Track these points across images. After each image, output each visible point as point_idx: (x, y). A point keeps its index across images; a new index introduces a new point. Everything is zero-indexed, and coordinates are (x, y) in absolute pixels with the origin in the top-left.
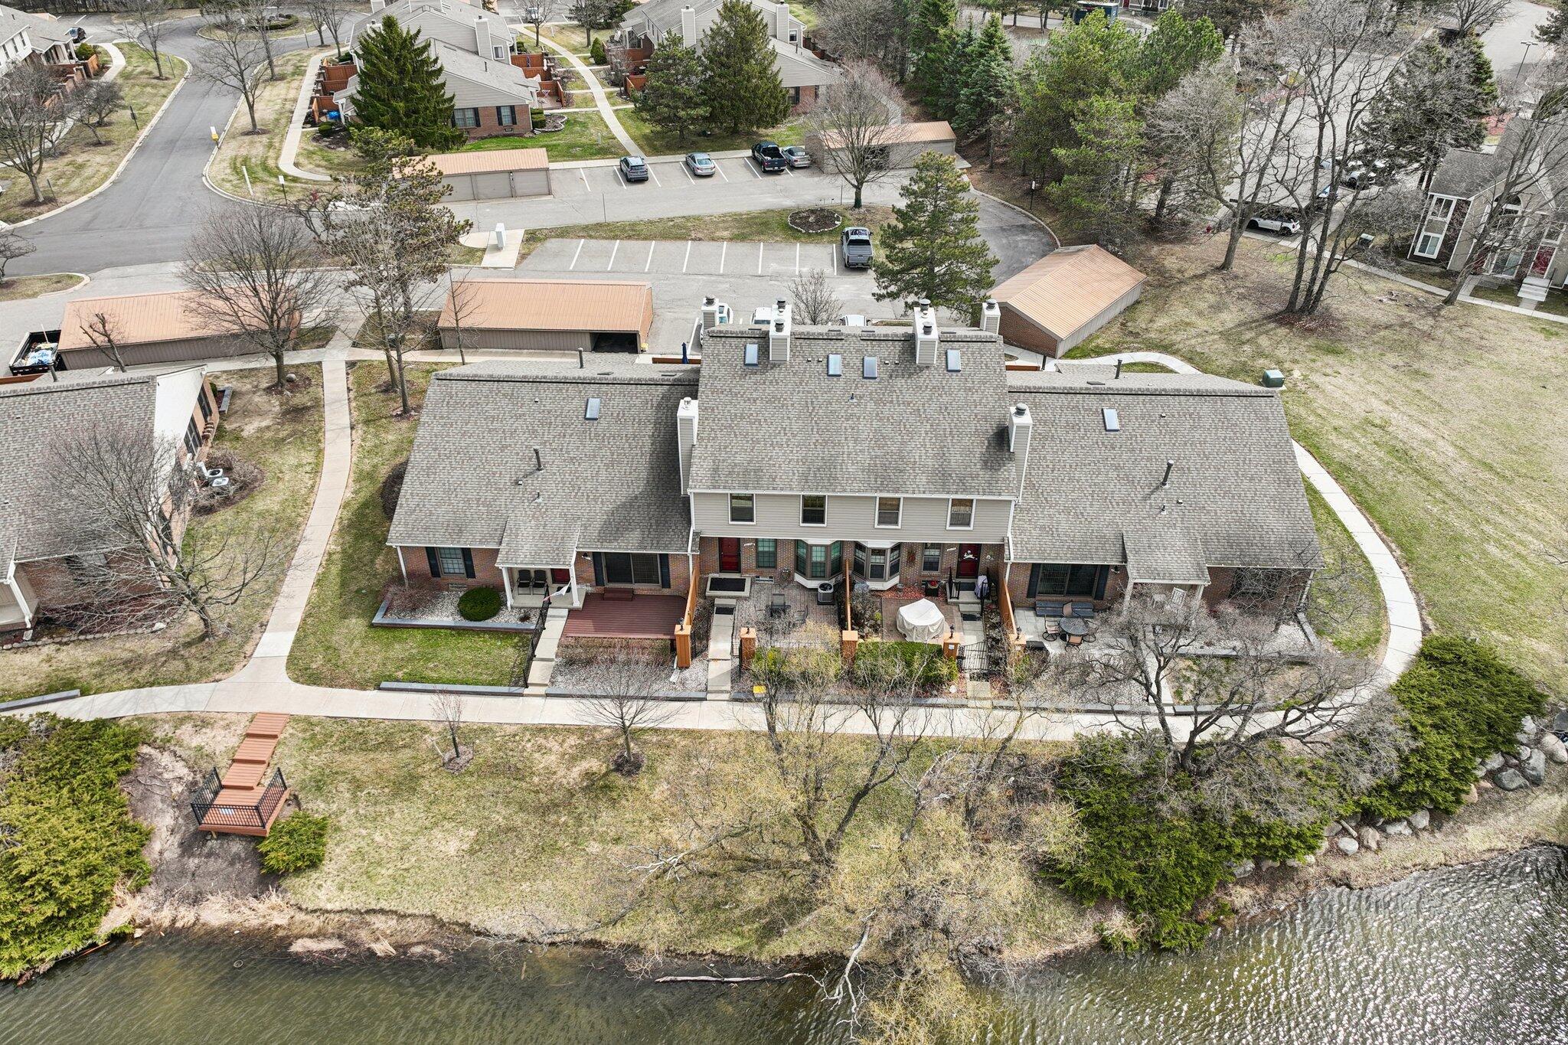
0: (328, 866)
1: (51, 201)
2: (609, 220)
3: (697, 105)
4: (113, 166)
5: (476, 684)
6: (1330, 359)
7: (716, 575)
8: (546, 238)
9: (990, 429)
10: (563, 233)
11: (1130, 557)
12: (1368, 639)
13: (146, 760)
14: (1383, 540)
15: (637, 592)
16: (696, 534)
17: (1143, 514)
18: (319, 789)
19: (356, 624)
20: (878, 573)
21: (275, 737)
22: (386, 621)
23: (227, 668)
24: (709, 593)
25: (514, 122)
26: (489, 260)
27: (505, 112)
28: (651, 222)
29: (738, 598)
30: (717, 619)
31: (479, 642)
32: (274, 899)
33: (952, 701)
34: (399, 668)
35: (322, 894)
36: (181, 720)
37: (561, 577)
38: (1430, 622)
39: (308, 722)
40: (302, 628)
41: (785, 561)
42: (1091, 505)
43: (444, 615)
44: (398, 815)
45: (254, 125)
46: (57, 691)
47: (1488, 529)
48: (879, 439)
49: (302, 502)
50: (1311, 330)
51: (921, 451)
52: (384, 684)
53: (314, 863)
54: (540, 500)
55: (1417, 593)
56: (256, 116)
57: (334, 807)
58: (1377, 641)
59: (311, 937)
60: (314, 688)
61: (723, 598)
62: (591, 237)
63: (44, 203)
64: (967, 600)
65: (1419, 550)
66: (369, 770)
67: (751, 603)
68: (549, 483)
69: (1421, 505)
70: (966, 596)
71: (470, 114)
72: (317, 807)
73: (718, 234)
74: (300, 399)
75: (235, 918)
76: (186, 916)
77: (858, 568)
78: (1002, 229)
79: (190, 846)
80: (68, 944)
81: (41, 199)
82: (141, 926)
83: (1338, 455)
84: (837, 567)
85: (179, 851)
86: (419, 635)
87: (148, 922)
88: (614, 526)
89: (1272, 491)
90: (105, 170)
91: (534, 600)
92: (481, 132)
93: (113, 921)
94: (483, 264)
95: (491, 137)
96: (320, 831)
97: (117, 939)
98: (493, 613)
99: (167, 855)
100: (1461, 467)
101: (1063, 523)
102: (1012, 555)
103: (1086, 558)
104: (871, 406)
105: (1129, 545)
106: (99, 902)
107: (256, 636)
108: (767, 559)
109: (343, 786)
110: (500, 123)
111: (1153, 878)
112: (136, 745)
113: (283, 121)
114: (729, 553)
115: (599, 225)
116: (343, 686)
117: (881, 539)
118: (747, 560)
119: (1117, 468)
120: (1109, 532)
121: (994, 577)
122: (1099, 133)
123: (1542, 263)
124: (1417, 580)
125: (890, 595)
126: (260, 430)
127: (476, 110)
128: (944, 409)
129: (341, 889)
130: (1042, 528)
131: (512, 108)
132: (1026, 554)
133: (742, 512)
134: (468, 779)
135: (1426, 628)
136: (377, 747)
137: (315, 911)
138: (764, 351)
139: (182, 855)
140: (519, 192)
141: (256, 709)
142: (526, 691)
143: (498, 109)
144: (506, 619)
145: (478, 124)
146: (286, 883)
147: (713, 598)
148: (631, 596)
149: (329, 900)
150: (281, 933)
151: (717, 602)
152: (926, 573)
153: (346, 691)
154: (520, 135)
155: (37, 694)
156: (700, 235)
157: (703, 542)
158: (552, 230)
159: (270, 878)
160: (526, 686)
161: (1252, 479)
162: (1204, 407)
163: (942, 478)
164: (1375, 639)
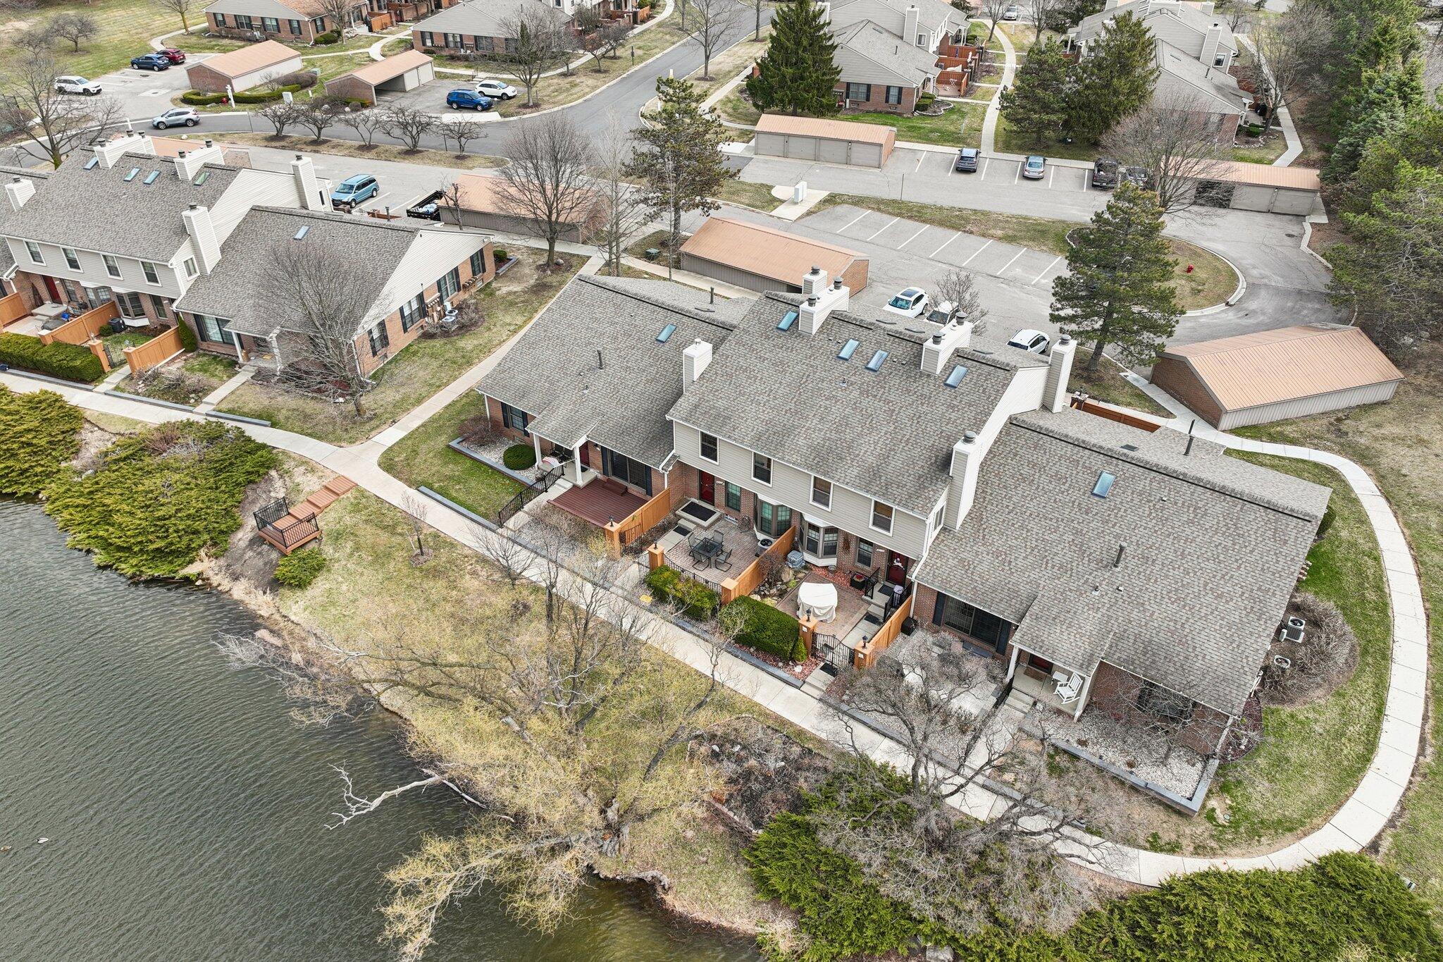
0: (309, 592)
1: (536, 106)
2: (905, 198)
3: (1054, 112)
4: (596, 87)
5: (473, 512)
7: (697, 501)
8: (843, 202)
9: (946, 448)
10: (858, 202)
11: (1027, 620)
12: (1280, 822)
13: (271, 480)
14: (1422, 740)
15: (630, 491)
16: (674, 457)
17: (1073, 586)
18: (337, 539)
19: (440, 442)
20: (814, 548)
21: (338, 495)
22: (457, 446)
23: (352, 441)
24: (679, 512)
25: (899, 102)
26: (781, 211)
27: (894, 92)
28: (941, 208)
29: (698, 525)
31: (499, 483)
32: (268, 597)
33: (791, 679)
34: (440, 481)
35: (294, 608)
36: (303, 462)
38: (1386, 844)
39: (363, 493)
40: (412, 433)
41: (747, 508)
42: (1026, 558)
43: (493, 457)
44: (364, 578)
45: (706, 73)
46: (262, 419)
48: (842, 425)
49: (488, 349)
51: (870, 447)
52: (422, 488)
53: (301, 585)
54: (586, 392)
55: (1403, 809)
56: (709, 68)
57: (337, 555)
58: (1290, 830)
59: (272, 631)
60: (385, 473)
61: (687, 520)
62: (879, 210)
63: (532, 107)
64: (879, 603)
66: (370, 540)
67: (703, 532)
70: (879, 598)
71: (864, 89)
72: (328, 551)
73: (992, 232)
75: (246, 599)
76: (226, 584)
77: (801, 537)
78: (1300, 292)
79: (254, 544)
80: (161, 571)
81: (531, 104)
82: (203, 580)
84: (783, 530)
85: (247, 543)
86: (469, 463)
87: (208, 579)
88: (623, 432)
89: (1235, 617)
90: (587, 90)
92: (869, 106)
93: (191, 570)
94: (773, 213)
95: (875, 112)
96: (318, 567)
97: (187, 581)
98: (522, 467)
99: (241, 542)
101: (985, 566)
102: (921, 582)
103: (982, 602)
104: (856, 393)
105: (1035, 608)
106: (188, 555)
107: (384, 427)
108: (734, 502)
109: (350, 544)
110: (887, 101)
111: (830, 909)
112: (269, 468)
113: (732, 74)
114: (709, 487)
115: (894, 201)
116: (400, 479)
117: (817, 517)
118: (719, 496)
119: (1078, 532)
120: (1024, 590)
122: (1397, 205)
124: (1419, 797)
125: (821, 572)
126: (509, 293)
127: (869, 86)
128: (917, 417)
129: (305, 610)
130: (962, 561)
131: (900, 89)
132: (930, 578)
133: (710, 452)
134: (417, 573)
135: (1374, 847)
136: (385, 528)
137: (285, 617)
139: (247, 547)
140: (853, 161)
141: (342, 473)
142: (500, 531)
143: (888, 88)
144: (527, 475)
145: (868, 99)
146: (281, 590)
147: (680, 517)
148: (624, 491)
149: (295, 614)
150: (260, 621)
151: (682, 522)
152: (860, 565)
153: (400, 483)
154: (900, 115)
155: (252, 416)
156: (974, 229)
157: (684, 468)
158: (851, 197)
159: (275, 584)
160: (501, 526)
161: (1220, 596)
162: (1219, 506)
163: (872, 477)
164: (1289, 827)
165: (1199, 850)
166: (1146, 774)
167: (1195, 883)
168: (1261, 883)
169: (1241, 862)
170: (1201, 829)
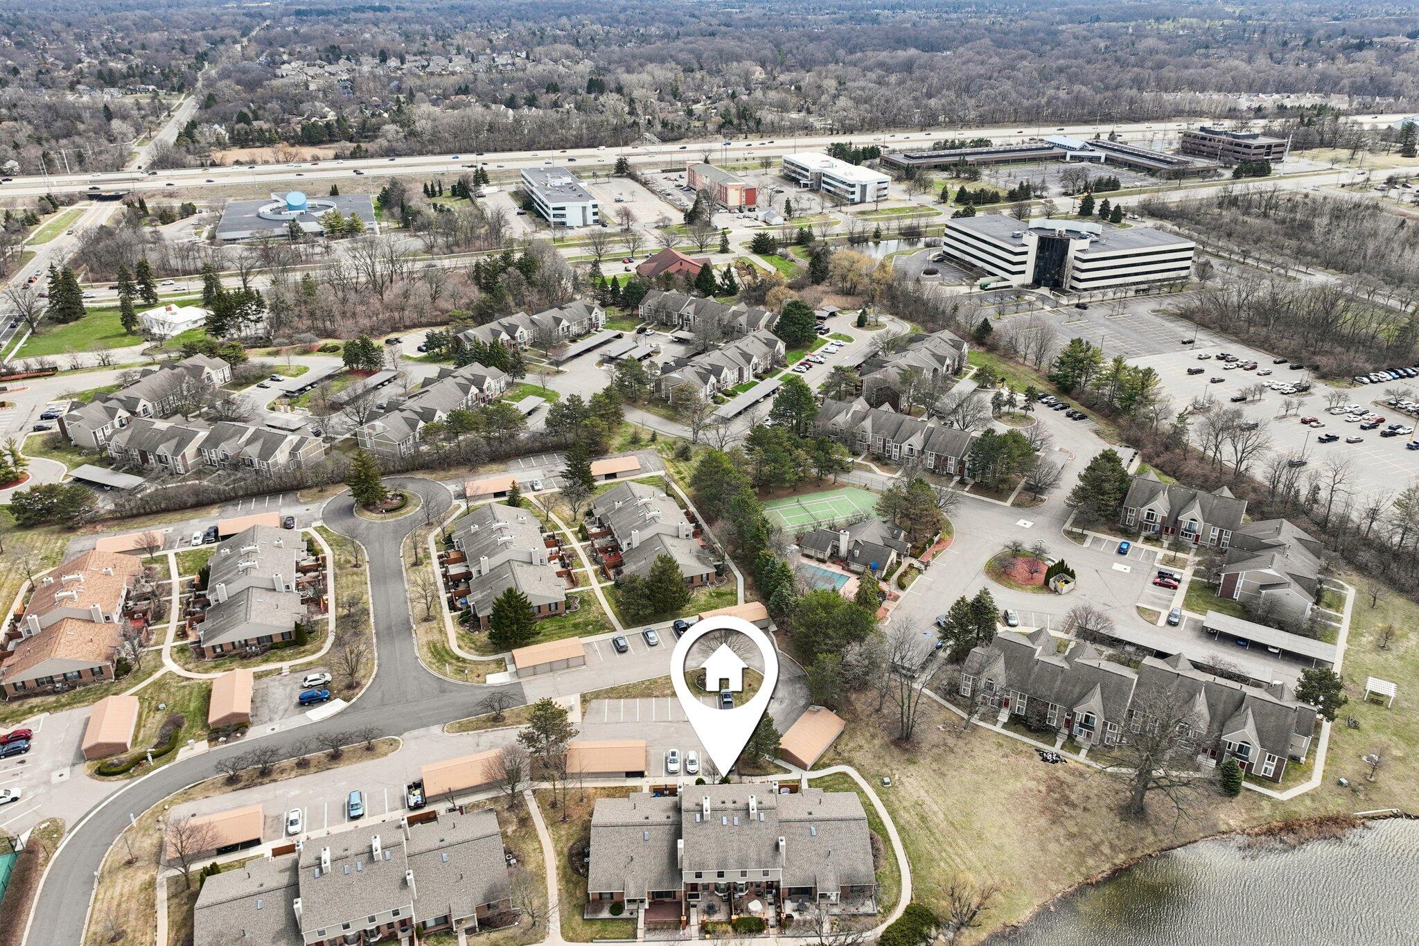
1: (358, 684)
2: (616, 684)
5: (621, 939)
6: (911, 768)
7: (691, 895)
8: (590, 699)
9: (773, 843)
10: (597, 695)
11: (818, 884)
12: (892, 905)
16: (684, 881)
17: (822, 867)
19: (578, 918)
20: (741, 890)
22: (588, 917)
23: (543, 938)
24: (688, 900)
25: (557, 609)
27: (553, 606)
28: (634, 685)
29: (698, 901)
30: (692, 910)
31: (619, 923)
33: (765, 936)
34: (596, 934)
37: (642, 901)
40: (561, 922)
41: (712, 888)
42: (807, 865)
43: (606, 914)
47: (944, 854)
48: (740, 850)
49: (541, 866)
50: (907, 750)
51: (752, 854)
54: (634, 873)
55: (912, 884)
60: (572, 943)
61: (693, 901)
62: (610, 697)
63: (356, 686)
64: (770, 898)
65: (919, 865)
67: (702, 902)
68: (636, 865)
69: (925, 844)
70: (769, 896)
71: (536, 609)
73: (665, 692)
74: (522, 814)
77: (735, 888)
81: (354, 684)
83: (902, 822)
84: (729, 888)
86: (599, 921)
88: (659, 882)
89: (862, 856)
91: (633, 907)
92: (541, 615)
95: (545, 617)
98: (621, 912)
100: (944, 825)
101: (798, 874)
102: (782, 886)
103: (804, 885)
104: (737, 836)
105: (817, 879)
107: (547, 925)
108: (706, 887)
110: (550, 610)
113: (438, 606)
114: (694, 887)
115: (612, 689)
116: (581, 942)
117: (742, 881)
118: (700, 888)
119: (815, 850)
120: (812, 875)
121: (778, 889)
123: (1006, 705)
124: (914, 878)
125: (745, 898)
127: (539, 607)
128: (759, 837)
130: (791, 874)
131: (556, 603)
132: (787, 883)
133: (699, 875)
135: (913, 898)
138: (702, 816)
140: (571, 665)
142: (637, 940)
143: (549, 605)
144: (625, 915)
145: (539, 612)
147: (690, 902)
148: (664, 903)
151: (692, 903)
156: (658, 693)
157: (686, 885)
158: (592, 693)
160: (637, 938)
161: (856, 852)
162: (843, 824)
163: (759, 863)
164: (895, 905)
165: (882, 922)
166: (862, 910)
167: (887, 931)
168: (898, 922)
169: (891, 920)
170: (879, 917)
